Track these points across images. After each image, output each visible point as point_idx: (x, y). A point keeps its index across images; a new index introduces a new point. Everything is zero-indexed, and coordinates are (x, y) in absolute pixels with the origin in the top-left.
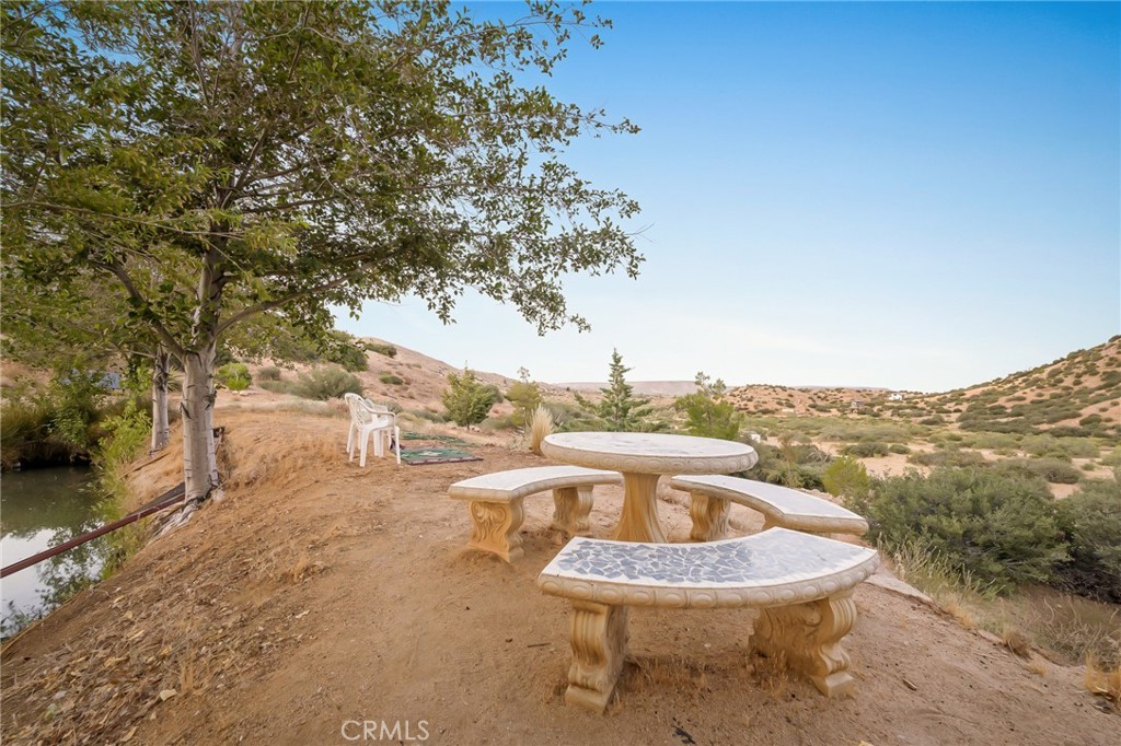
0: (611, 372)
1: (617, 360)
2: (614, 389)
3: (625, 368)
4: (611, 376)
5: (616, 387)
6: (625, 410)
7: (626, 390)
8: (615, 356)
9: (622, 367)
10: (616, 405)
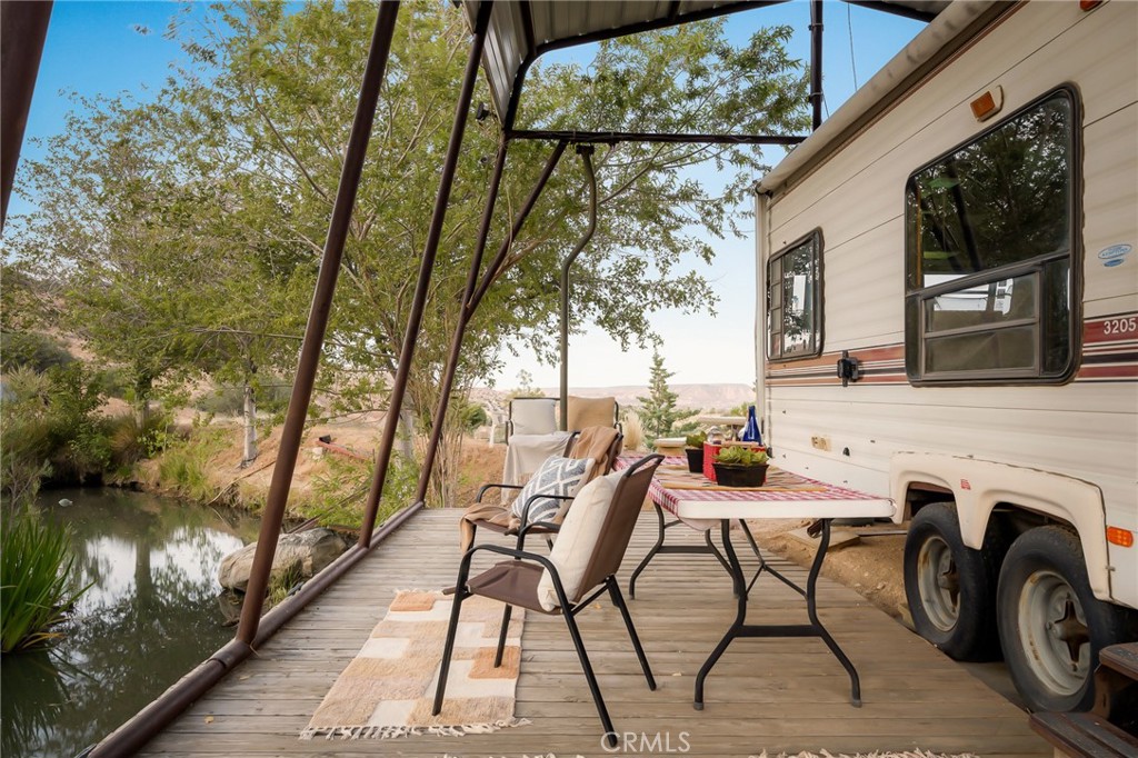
0: (651, 376)
1: (659, 363)
2: (655, 398)
3: (669, 372)
4: (652, 381)
5: (657, 395)
6: (669, 423)
7: (670, 398)
8: (655, 358)
9: (664, 370)
10: (659, 418)
